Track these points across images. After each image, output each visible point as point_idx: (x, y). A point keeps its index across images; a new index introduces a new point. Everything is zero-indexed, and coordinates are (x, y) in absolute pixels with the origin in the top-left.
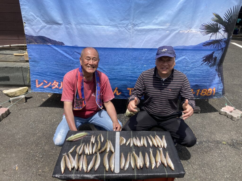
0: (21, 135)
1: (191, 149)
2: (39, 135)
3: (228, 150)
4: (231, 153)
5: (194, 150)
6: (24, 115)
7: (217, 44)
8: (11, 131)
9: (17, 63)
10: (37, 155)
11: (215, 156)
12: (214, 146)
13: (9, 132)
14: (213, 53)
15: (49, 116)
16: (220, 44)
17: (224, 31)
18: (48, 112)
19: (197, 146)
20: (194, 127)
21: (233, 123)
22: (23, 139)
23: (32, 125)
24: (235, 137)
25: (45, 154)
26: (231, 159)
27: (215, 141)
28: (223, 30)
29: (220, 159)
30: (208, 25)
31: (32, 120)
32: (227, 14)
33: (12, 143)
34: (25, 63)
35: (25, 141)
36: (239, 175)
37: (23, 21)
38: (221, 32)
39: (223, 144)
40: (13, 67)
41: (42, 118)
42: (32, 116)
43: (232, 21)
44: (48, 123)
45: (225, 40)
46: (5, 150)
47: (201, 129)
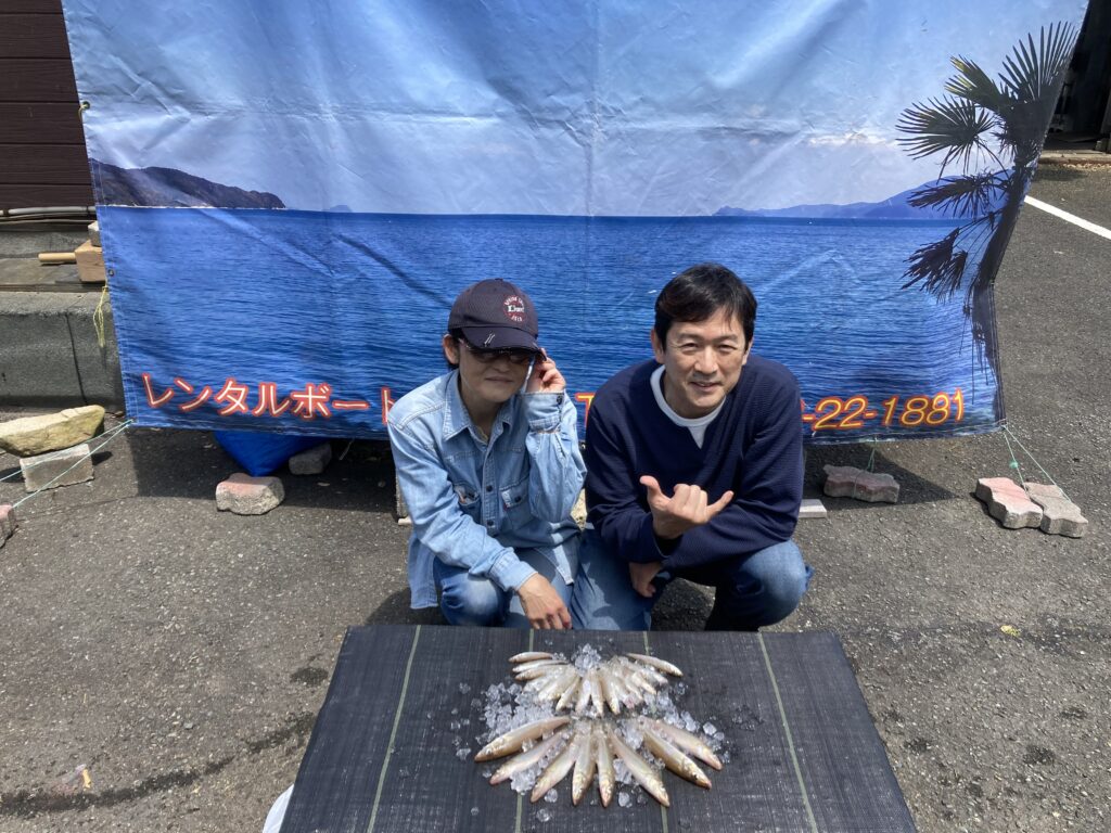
0: (86, 629)
1: (871, 666)
2: (173, 627)
3: (1029, 661)
4: (1043, 674)
5: (883, 669)
6: (92, 537)
7: (971, 196)
8: (37, 613)
9: (41, 293)
10: (174, 719)
11: (978, 690)
12: (970, 646)
13: (30, 622)
14: (954, 235)
15: (211, 539)
16: (985, 196)
17: (1001, 137)
18: (207, 521)
19: (896, 651)
20: (877, 570)
21: (1041, 544)
22: (100, 649)
23: (138, 582)
24: (1054, 607)
25: (209, 714)
26: (1044, 702)
27: (971, 625)
28: (997, 135)
29: (998, 705)
30: (934, 113)
31: (134, 560)
32: (1012, 64)
33: (47, 670)
34: (83, 294)
35: (110, 661)
36: (1087, 768)
37: (80, 94)
38: (989, 144)
39: (1007, 636)
40: (24, 313)
41: (182, 548)
42: (131, 540)
43: (1036, 91)
44: (211, 570)
45: (1004, 177)
46: (15, 704)
47: (907, 574)
